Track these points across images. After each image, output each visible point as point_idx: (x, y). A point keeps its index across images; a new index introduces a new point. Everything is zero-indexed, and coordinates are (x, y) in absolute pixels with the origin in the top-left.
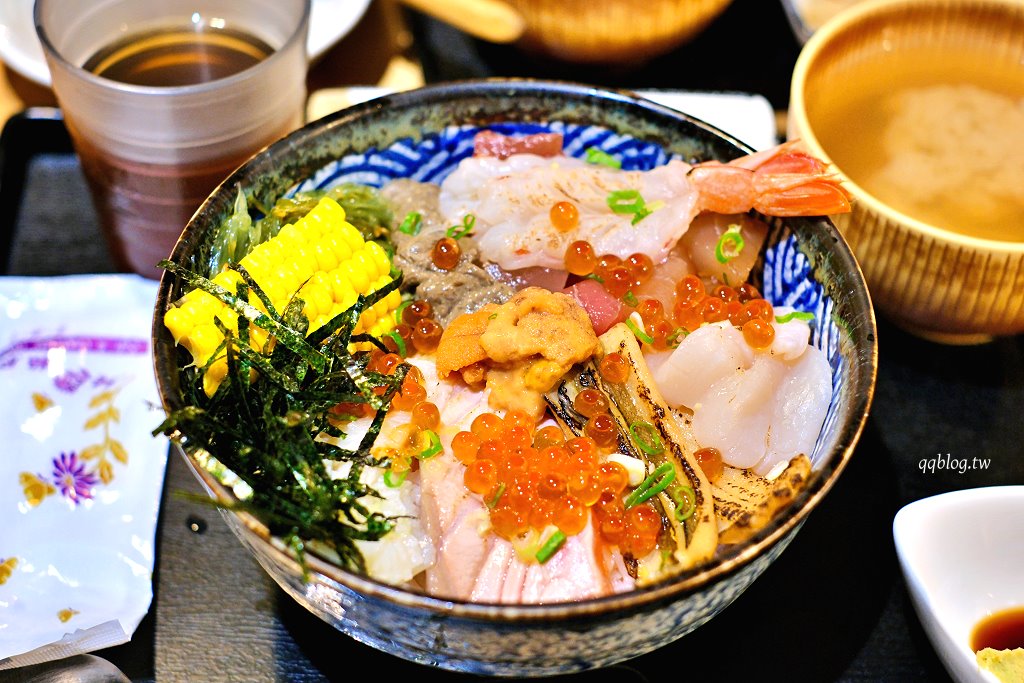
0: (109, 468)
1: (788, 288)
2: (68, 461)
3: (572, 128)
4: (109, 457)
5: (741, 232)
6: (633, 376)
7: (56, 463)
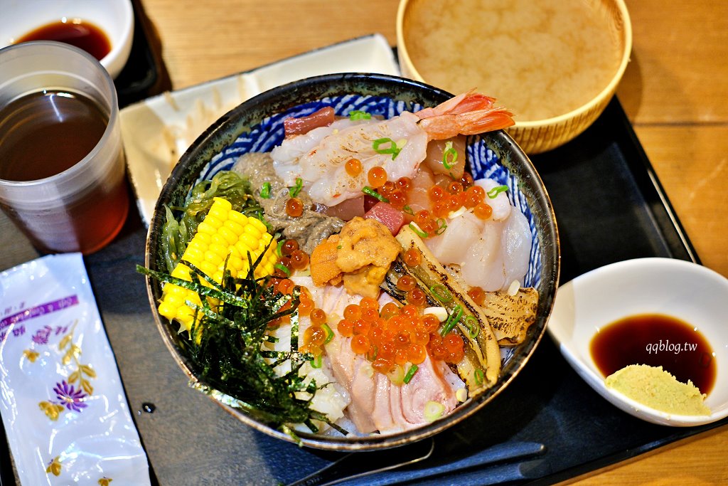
0: (87, 383)
1: (485, 167)
2: (62, 386)
3: (334, 99)
4: (84, 376)
5: (454, 146)
6: (424, 260)
7: (55, 390)
